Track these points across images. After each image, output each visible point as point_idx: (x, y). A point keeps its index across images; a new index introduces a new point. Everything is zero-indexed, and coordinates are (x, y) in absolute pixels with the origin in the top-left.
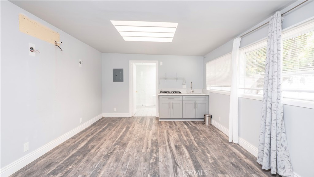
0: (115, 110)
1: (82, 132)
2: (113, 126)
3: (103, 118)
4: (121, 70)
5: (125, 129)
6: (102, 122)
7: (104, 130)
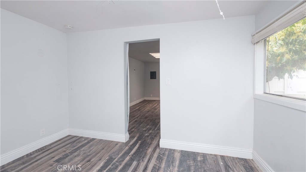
0: (152, 95)
1: (135, 105)
2: (150, 103)
3: (145, 100)
4: (155, 72)
5: (156, 104)
6: (145, 101)
7: (146, 104)
